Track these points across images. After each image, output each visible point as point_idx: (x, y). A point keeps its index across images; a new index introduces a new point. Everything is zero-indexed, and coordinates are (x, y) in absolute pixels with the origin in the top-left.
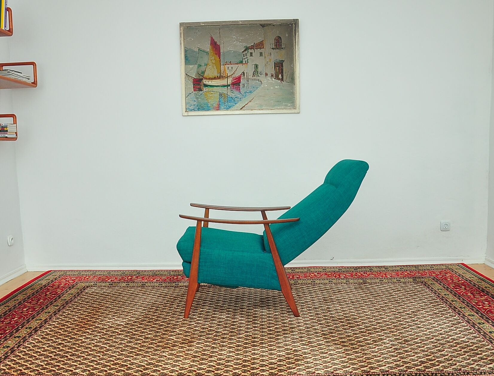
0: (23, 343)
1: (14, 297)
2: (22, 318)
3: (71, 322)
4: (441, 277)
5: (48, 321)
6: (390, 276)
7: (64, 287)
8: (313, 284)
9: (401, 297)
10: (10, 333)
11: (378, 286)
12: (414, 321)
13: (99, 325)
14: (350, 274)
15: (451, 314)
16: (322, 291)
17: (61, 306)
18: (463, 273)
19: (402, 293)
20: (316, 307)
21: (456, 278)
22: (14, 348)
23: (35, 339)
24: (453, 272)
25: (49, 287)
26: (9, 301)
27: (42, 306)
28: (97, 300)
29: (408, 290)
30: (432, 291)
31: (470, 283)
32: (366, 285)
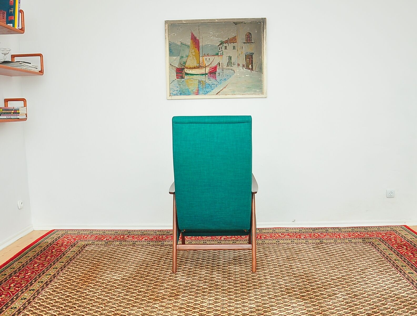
0: (38, 295)
1: (25, 254)
2: (34, 273)
3: (76, 277)
4: (387, 238)
5: (56, 276)
6: (343, 237)
7: (67, 245)
8: (278, 244)
9: (352, 256)
10: (26, 286)
11: (332, 246)
12: (362, 278)
13: (99, 280)
14: (309, 234)
15: (394, 272)
16: (285, 250)
17: (66, 263)
18: (405, 234)
19: (353, 252)
20: (280, 264)
21: (399, 239)
22: (30, 300)
23: (47, 292)
24: (397, 233)
25: (54, 245)
26: (21, 258)
27: (50, 263)
28: (96, 257)
29: (358, 250)
30: (378, 250)
31: (411, 243)
32: (323, 245)
